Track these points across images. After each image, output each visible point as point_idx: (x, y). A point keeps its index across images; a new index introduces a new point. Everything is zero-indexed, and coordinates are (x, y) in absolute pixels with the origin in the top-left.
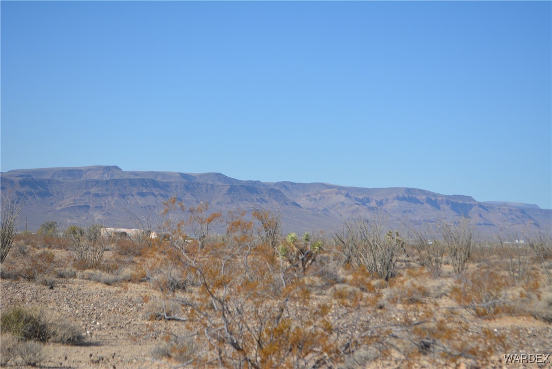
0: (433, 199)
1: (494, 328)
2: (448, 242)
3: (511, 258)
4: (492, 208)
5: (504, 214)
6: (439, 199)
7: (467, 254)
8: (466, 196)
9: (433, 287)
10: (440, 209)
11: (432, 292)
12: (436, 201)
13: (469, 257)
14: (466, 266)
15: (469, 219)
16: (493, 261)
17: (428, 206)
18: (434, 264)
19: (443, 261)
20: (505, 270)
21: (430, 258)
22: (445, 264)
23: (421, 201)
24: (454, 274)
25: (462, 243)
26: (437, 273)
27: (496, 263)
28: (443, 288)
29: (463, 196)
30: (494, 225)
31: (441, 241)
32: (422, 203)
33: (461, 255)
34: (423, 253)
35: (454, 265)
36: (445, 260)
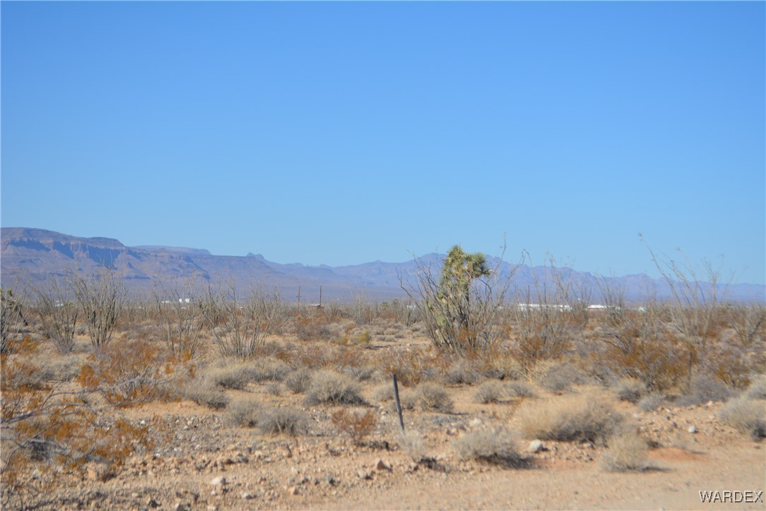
0: (63, 243)
1: (141, 420)
2: (83, 304)
3: (170, 323)
4: (146, 255)
5: (162, 262)
6: (71, 243)
7: (110, 318)
8: (110, 239)
9: (60, 365)
10: (73, 258)
11: (57, 373)
12: (67, 246)
13: (113, 323)
14: (108, 336)
15: (114, 271)
16: (146, 327)
17: (57, 253)
18: (63, 334)
19: (76, 330)
20: (162, 340)
21: (57, 327)
22: (79, 334)
23: (47, 247)
24: (91, 347)
25: (103, 303)
26: (67, 347)
27: (150, 331)
28: (72, 367)
29: (105, 238)
30: (149, 278)
31: (74, 301)
32: (48, 250)
33: (101, 321)
34: (49, 319)
35: (92, 335)
36: (79, 328)
